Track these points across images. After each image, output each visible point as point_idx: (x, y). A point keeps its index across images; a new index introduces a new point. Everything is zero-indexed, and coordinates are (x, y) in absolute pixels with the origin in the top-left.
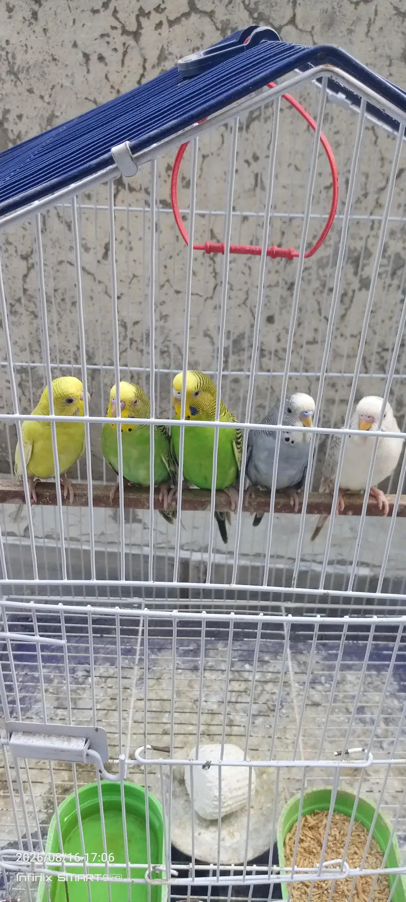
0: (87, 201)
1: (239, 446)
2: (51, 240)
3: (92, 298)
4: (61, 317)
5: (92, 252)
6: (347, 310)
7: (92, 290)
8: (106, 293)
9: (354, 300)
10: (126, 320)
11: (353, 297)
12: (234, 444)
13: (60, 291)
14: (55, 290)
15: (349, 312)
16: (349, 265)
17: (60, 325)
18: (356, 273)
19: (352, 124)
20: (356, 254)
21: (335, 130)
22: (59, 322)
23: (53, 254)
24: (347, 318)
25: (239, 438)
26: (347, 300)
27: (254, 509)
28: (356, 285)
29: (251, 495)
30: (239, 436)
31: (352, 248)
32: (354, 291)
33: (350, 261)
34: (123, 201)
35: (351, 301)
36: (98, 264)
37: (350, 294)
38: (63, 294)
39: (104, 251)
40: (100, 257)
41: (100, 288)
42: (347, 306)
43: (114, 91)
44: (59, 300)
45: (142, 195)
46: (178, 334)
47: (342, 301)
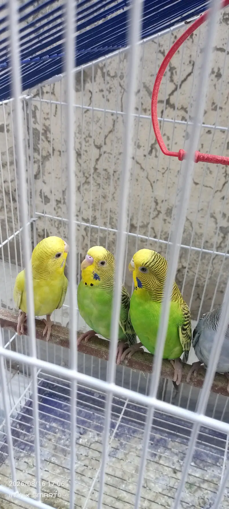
0: (143, 113)
1: (184, 332)
2: (117, 137)
3: (137, 180)
4: (116, 190)
5: (142, 148)
7: (138, 175)
8: (147, 178)
10: (157, 198)
12: (180, 329)
13: (117, 173)
14: (115, 172)
17: (115, 195)
22: (114, 193)
23: (116, 147)
25: (185, 325)
27: (194, 384)
29: (193, 372)
30: (186, 323)
34: (168, 116)
36: (145, 157)
38: (119, 175)
39: (150, 149)
40: (146, 153)
41: (143, 174)
43: (173, 37)
44: (116, 178)
45: (182, 113)
46: (191, 213)
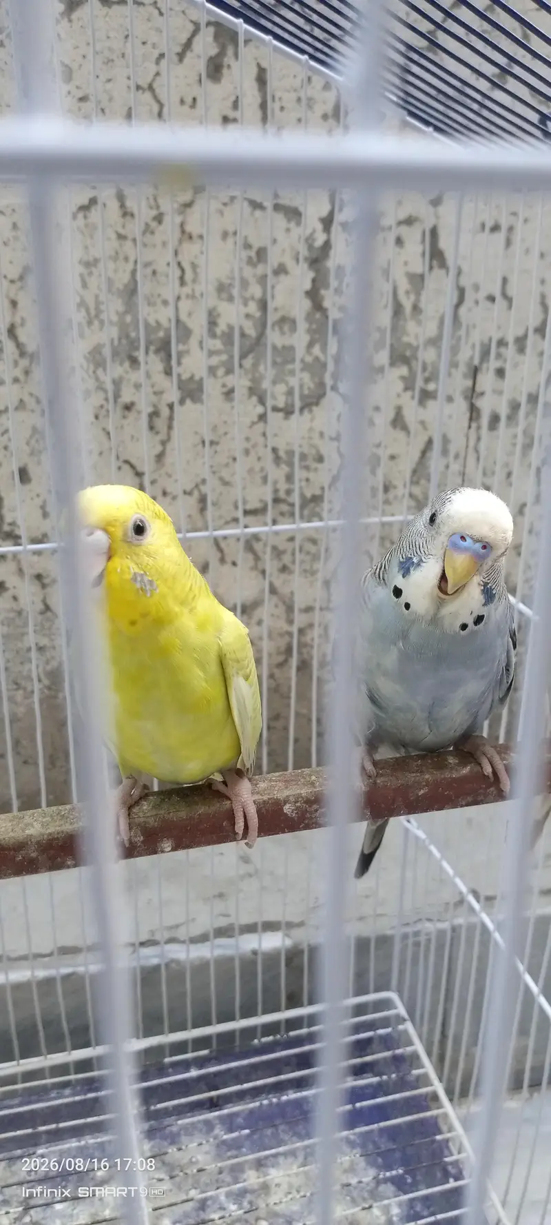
6: (164, 443)
9: (175, 423)
11: (171, 418)
15: (169, 447)
16: (152, 356)
18: (168, 372)
19: (109, 80)
20: (161, 334)
21: (81, 95)
24: (168, 459)
26: (161, 424)
28: (173, 395)
31: (152, 323)
32: (171, 406)
33: (152, 348)
35: (170, 427)
37: (165, 412)
42: (162, 436)
47: (151, 428)
